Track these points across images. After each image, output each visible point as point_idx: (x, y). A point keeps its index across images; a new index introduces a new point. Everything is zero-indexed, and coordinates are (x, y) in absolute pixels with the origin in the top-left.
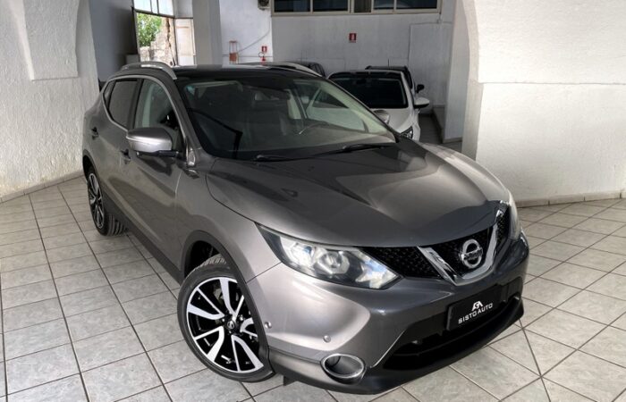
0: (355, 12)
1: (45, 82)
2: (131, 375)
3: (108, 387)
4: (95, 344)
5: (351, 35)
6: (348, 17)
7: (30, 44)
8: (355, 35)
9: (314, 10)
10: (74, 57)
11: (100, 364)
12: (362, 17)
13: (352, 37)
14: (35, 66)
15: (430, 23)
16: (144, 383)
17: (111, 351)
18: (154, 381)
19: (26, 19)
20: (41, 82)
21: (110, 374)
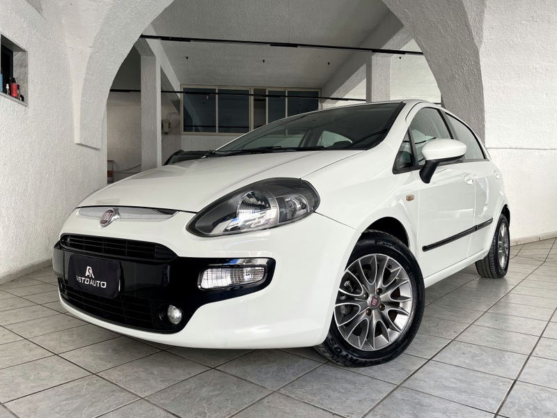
9: (220, 132)
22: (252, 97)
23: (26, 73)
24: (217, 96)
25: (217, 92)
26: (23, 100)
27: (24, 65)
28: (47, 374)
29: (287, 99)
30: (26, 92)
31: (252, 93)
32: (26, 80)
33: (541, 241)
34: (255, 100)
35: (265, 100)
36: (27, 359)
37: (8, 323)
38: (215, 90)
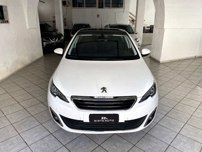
0: (99, 8)
5: (97, 15)
6: (97, 10)
8: (99, 15)
9: (86, 7)
10: (36, 21)
12: (101, 10)
13: (98, 16)
15: (121, 12)
20: (30, 29)
23: (7, 13)
26: (8, 22)
27: (7, 11)
28: (15, 108)
30: (8, 19)
32: (7, 15)
33: (179, 60)
36: (12, 104)
37: (10, 92)
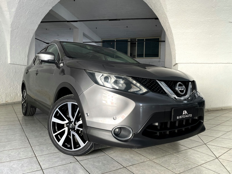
1: (14, 65)
2: (21, 153)
3: (9, 157)
4: (9, 143)
7: (10, 51)
10: (27, 58)
11: (8, 149)
14: (11, 59)
15: (156, 62)
16: (27, 156)
17: (16, 146)
18: (32, 155)
19: (11, 42)
20: (12, 65)
21: (12, 152)
22: (130, 43)
24: (115, 43)
25: (115, 41)
29: (145, 42)
31: (130, 41)
34: (131, 44)
35: (136, 43)
38: (115, 40)
